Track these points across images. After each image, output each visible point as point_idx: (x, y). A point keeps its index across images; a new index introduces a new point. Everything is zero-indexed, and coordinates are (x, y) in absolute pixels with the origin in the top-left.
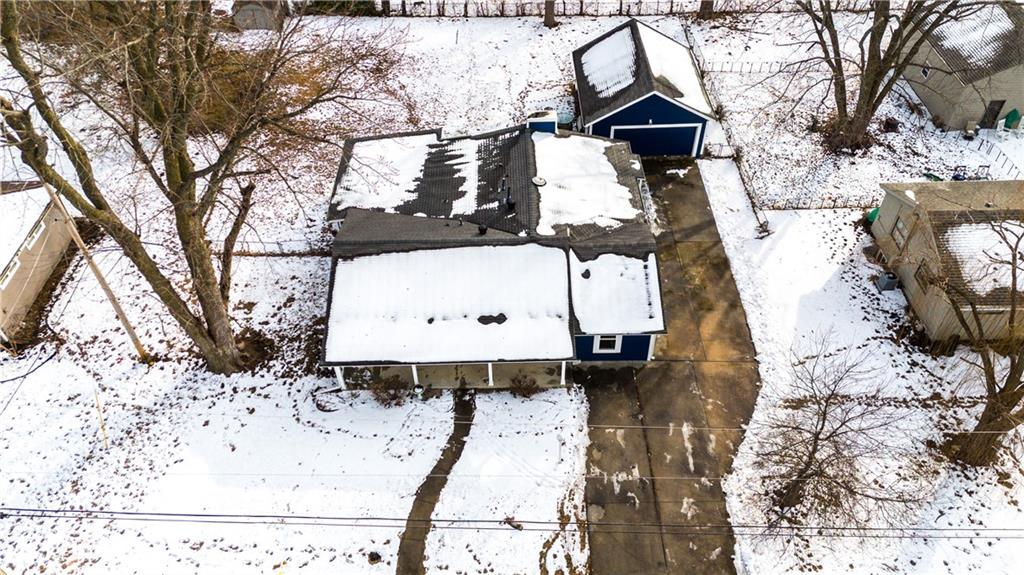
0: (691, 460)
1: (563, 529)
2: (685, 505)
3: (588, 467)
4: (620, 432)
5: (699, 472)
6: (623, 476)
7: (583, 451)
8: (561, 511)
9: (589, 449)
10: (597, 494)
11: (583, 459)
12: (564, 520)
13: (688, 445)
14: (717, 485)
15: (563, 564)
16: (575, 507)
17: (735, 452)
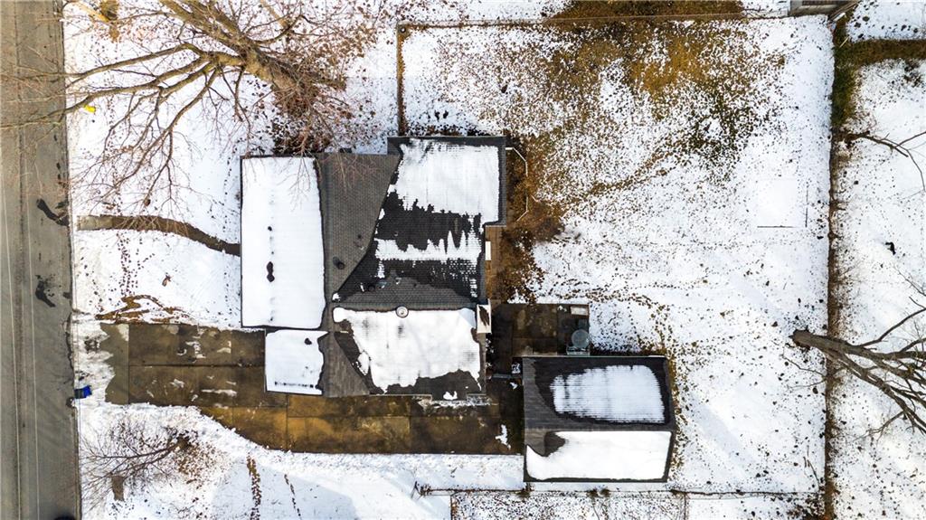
0: (209, 391)
1: (164, 309)
2: (179, 382)
3: (204, 327)
4: (229, 351)
5: (201, 395)
6: (197, 348)
7: (215, 325)
8: (175, 309)
9: (216, 329)
10: (186, 331)
11: (210, 325)
12: (170, 310)
13: (220, 392)
14: (192, 404)
15: (144, 308)
16: (178, 318)
17: (216, 419)
